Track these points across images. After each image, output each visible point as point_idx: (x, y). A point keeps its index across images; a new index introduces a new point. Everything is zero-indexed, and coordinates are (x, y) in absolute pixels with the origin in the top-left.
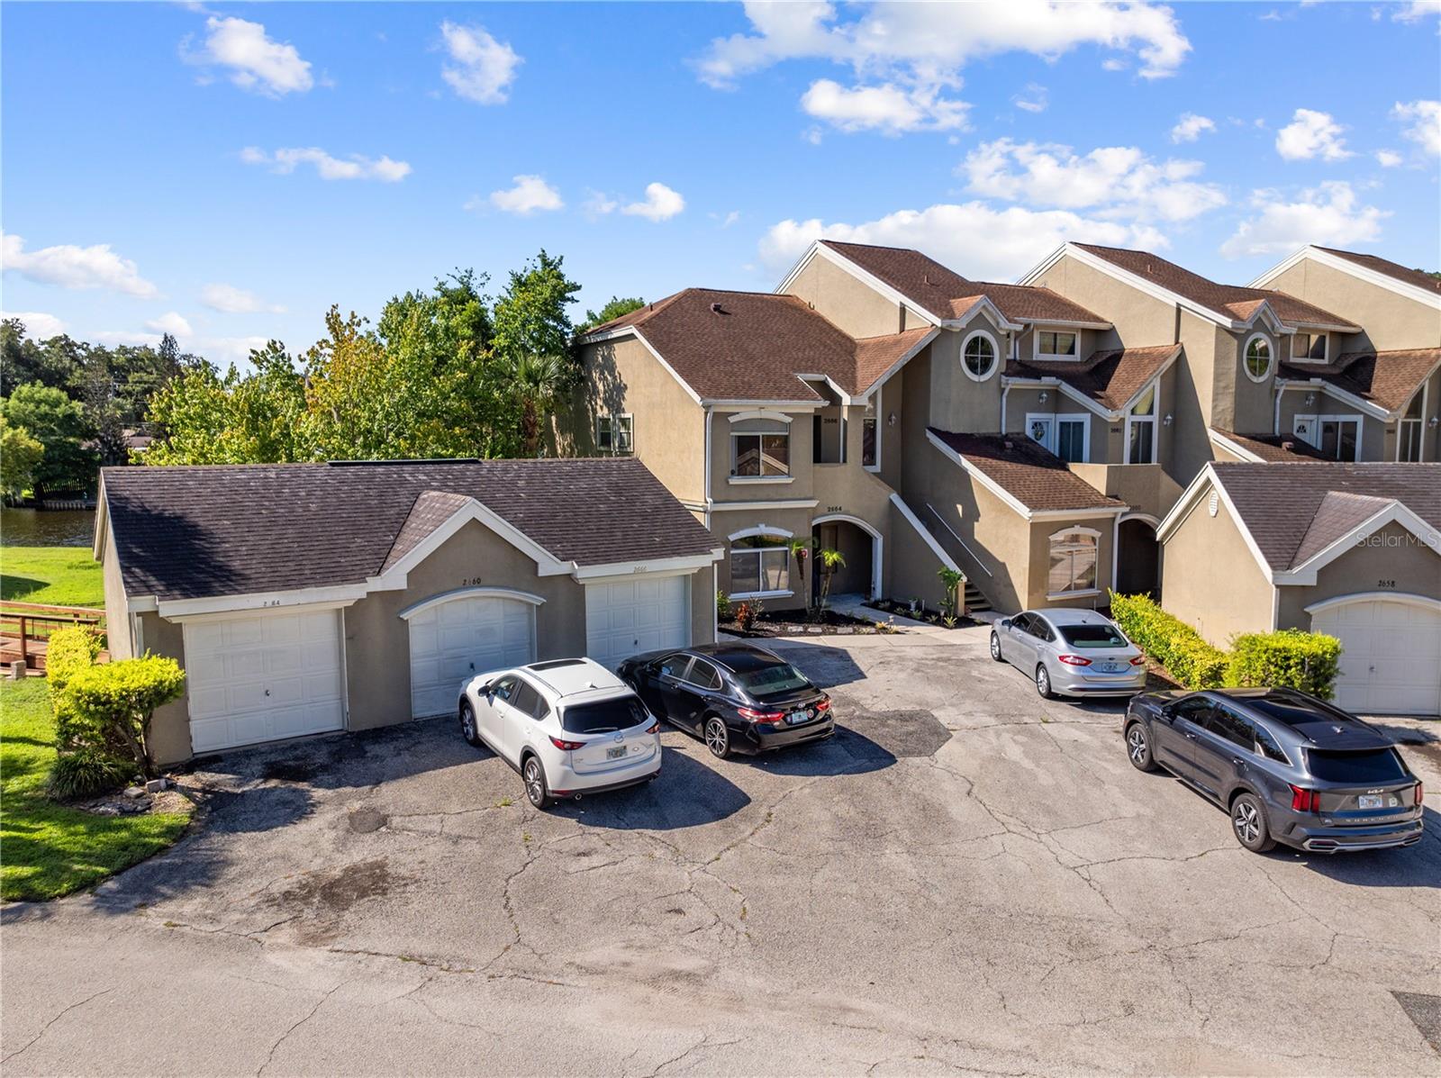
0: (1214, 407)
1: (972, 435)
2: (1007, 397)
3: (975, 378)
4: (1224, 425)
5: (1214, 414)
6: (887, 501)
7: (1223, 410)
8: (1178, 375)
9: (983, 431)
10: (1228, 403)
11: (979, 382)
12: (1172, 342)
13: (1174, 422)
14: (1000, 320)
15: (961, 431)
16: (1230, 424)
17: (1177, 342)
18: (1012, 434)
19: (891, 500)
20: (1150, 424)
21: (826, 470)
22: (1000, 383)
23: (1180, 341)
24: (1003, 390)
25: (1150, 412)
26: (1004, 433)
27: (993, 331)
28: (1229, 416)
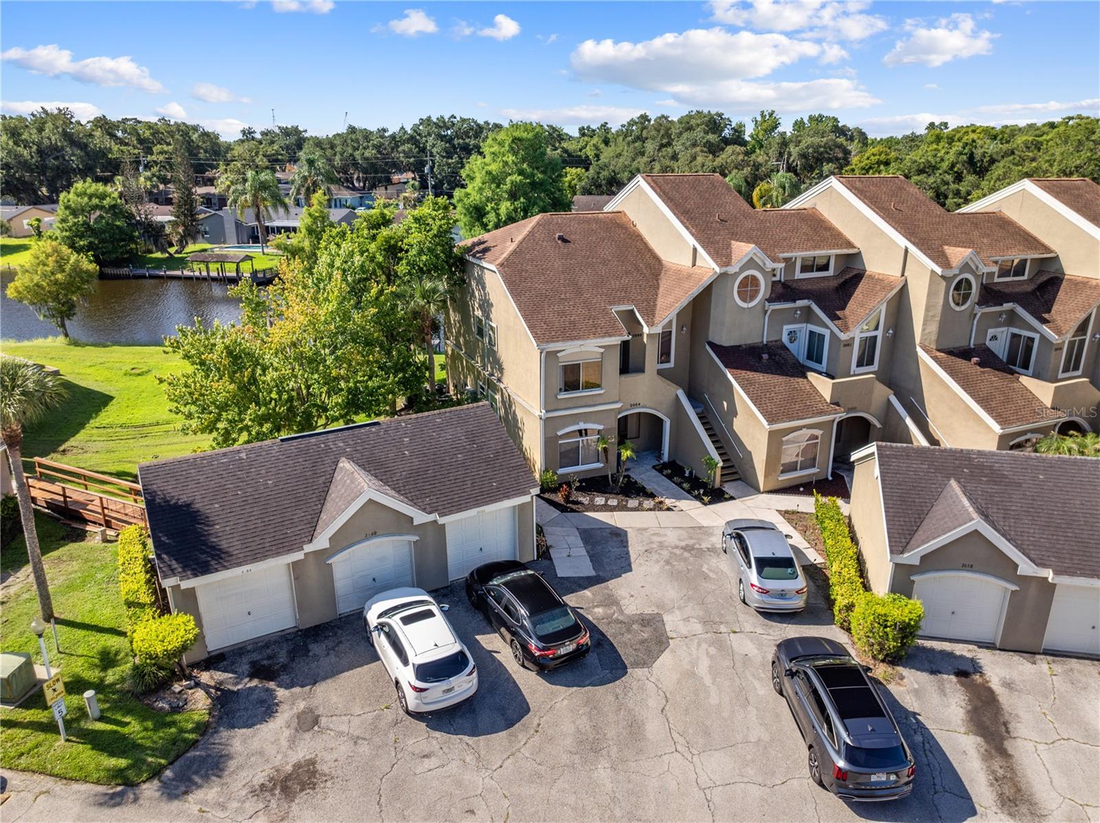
0: (924, 330)
1: (740, 346)
2: (769, 316)
3: (744, 305)
4: (930, 344)
5: (923, 335)
6: (674, 395)
7: (930, 332)
8: (900, 303)
9: (749, 342)
10: (934, 328)
11: (748, 308)
12: (899, 275)
13: (895, 335)
14: (766, 262)
15: (732, 343)
16: (934, 343)
17: (903, 275)
18: (772, 342)
19: (677, 395)
20: (875, 337)
21: (630, 379)
22: (764, 306)
23: (905, 274)
24: (766, 312)
25: (877, 328)
26: (765, 342)
27: (761, 269)
28: (934, 337)
